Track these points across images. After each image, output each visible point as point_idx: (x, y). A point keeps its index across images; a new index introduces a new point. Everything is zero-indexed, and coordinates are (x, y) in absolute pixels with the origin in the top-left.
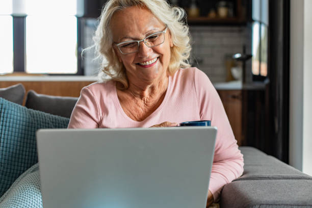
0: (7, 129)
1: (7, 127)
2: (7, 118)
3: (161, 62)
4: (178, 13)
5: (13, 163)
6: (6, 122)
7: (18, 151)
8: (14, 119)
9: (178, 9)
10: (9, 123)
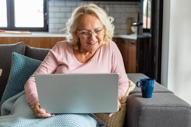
0: (16, 68)
1: (17, 67)
2: (17, 62)
3: (99, 43)
4: (111, 20)
5: (18, 85)
6: (16, 64)
7: (21, 79)
8: (20, 63)
9: (111, 18)
10: (18, 65)
